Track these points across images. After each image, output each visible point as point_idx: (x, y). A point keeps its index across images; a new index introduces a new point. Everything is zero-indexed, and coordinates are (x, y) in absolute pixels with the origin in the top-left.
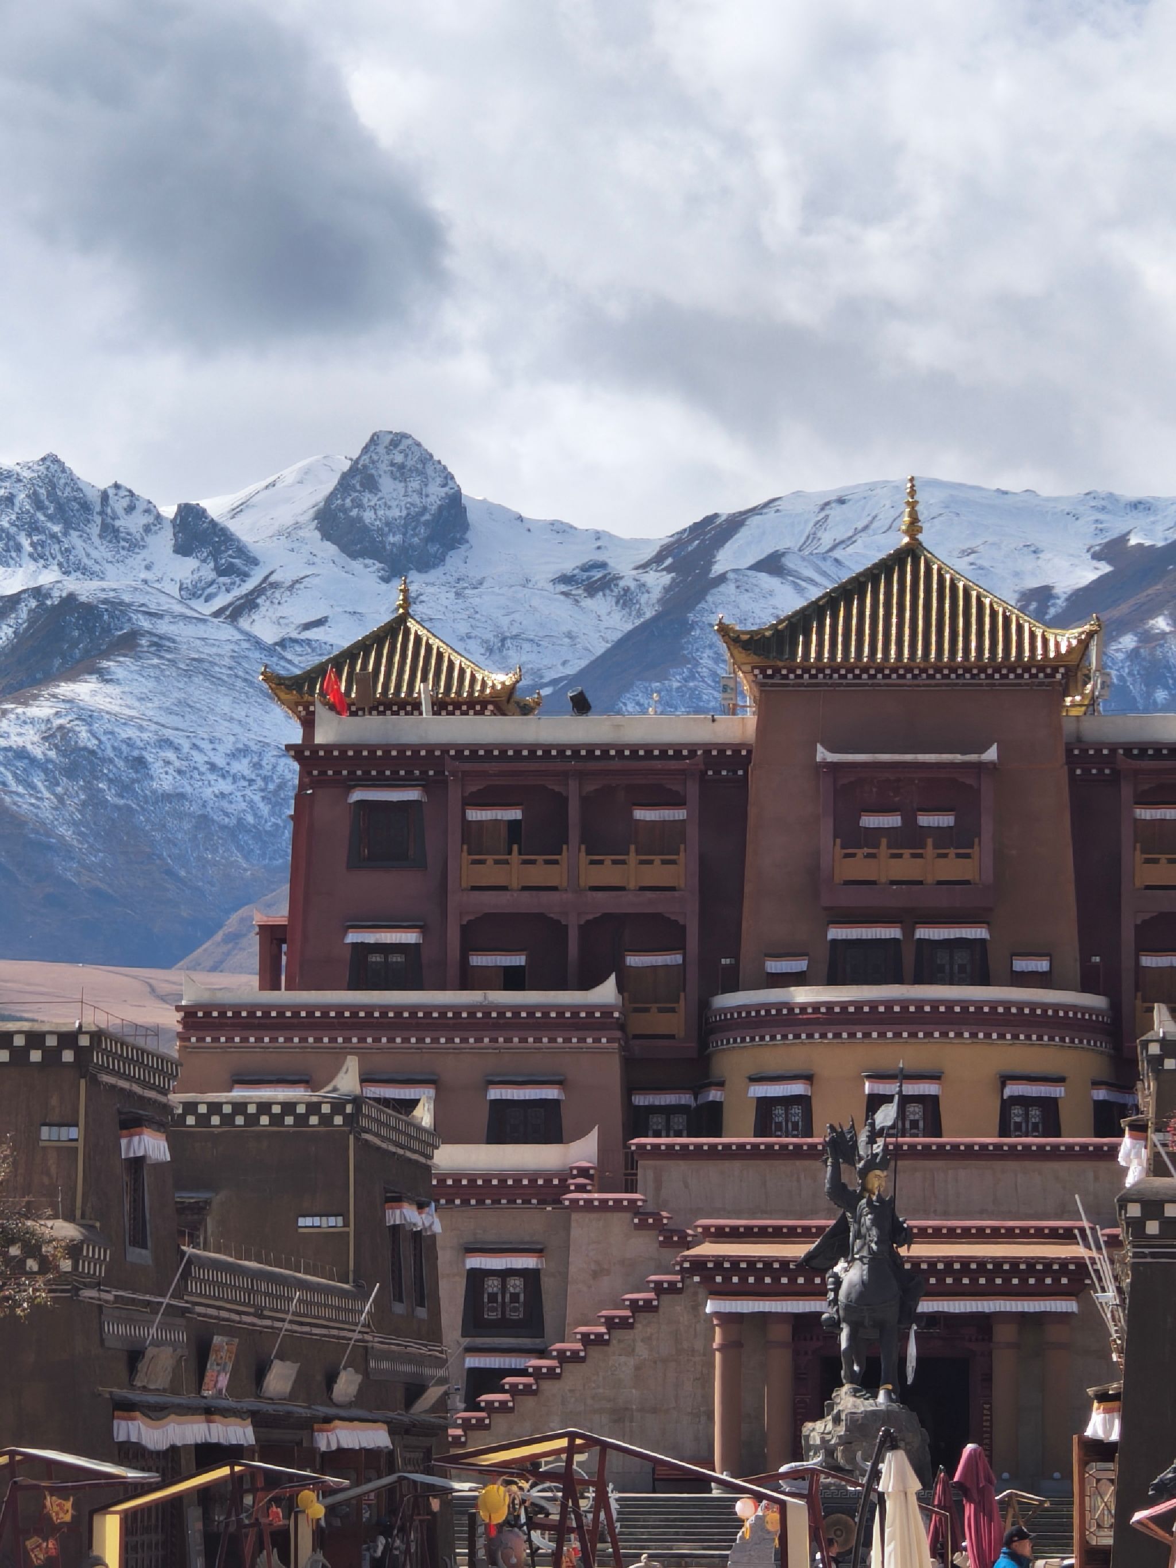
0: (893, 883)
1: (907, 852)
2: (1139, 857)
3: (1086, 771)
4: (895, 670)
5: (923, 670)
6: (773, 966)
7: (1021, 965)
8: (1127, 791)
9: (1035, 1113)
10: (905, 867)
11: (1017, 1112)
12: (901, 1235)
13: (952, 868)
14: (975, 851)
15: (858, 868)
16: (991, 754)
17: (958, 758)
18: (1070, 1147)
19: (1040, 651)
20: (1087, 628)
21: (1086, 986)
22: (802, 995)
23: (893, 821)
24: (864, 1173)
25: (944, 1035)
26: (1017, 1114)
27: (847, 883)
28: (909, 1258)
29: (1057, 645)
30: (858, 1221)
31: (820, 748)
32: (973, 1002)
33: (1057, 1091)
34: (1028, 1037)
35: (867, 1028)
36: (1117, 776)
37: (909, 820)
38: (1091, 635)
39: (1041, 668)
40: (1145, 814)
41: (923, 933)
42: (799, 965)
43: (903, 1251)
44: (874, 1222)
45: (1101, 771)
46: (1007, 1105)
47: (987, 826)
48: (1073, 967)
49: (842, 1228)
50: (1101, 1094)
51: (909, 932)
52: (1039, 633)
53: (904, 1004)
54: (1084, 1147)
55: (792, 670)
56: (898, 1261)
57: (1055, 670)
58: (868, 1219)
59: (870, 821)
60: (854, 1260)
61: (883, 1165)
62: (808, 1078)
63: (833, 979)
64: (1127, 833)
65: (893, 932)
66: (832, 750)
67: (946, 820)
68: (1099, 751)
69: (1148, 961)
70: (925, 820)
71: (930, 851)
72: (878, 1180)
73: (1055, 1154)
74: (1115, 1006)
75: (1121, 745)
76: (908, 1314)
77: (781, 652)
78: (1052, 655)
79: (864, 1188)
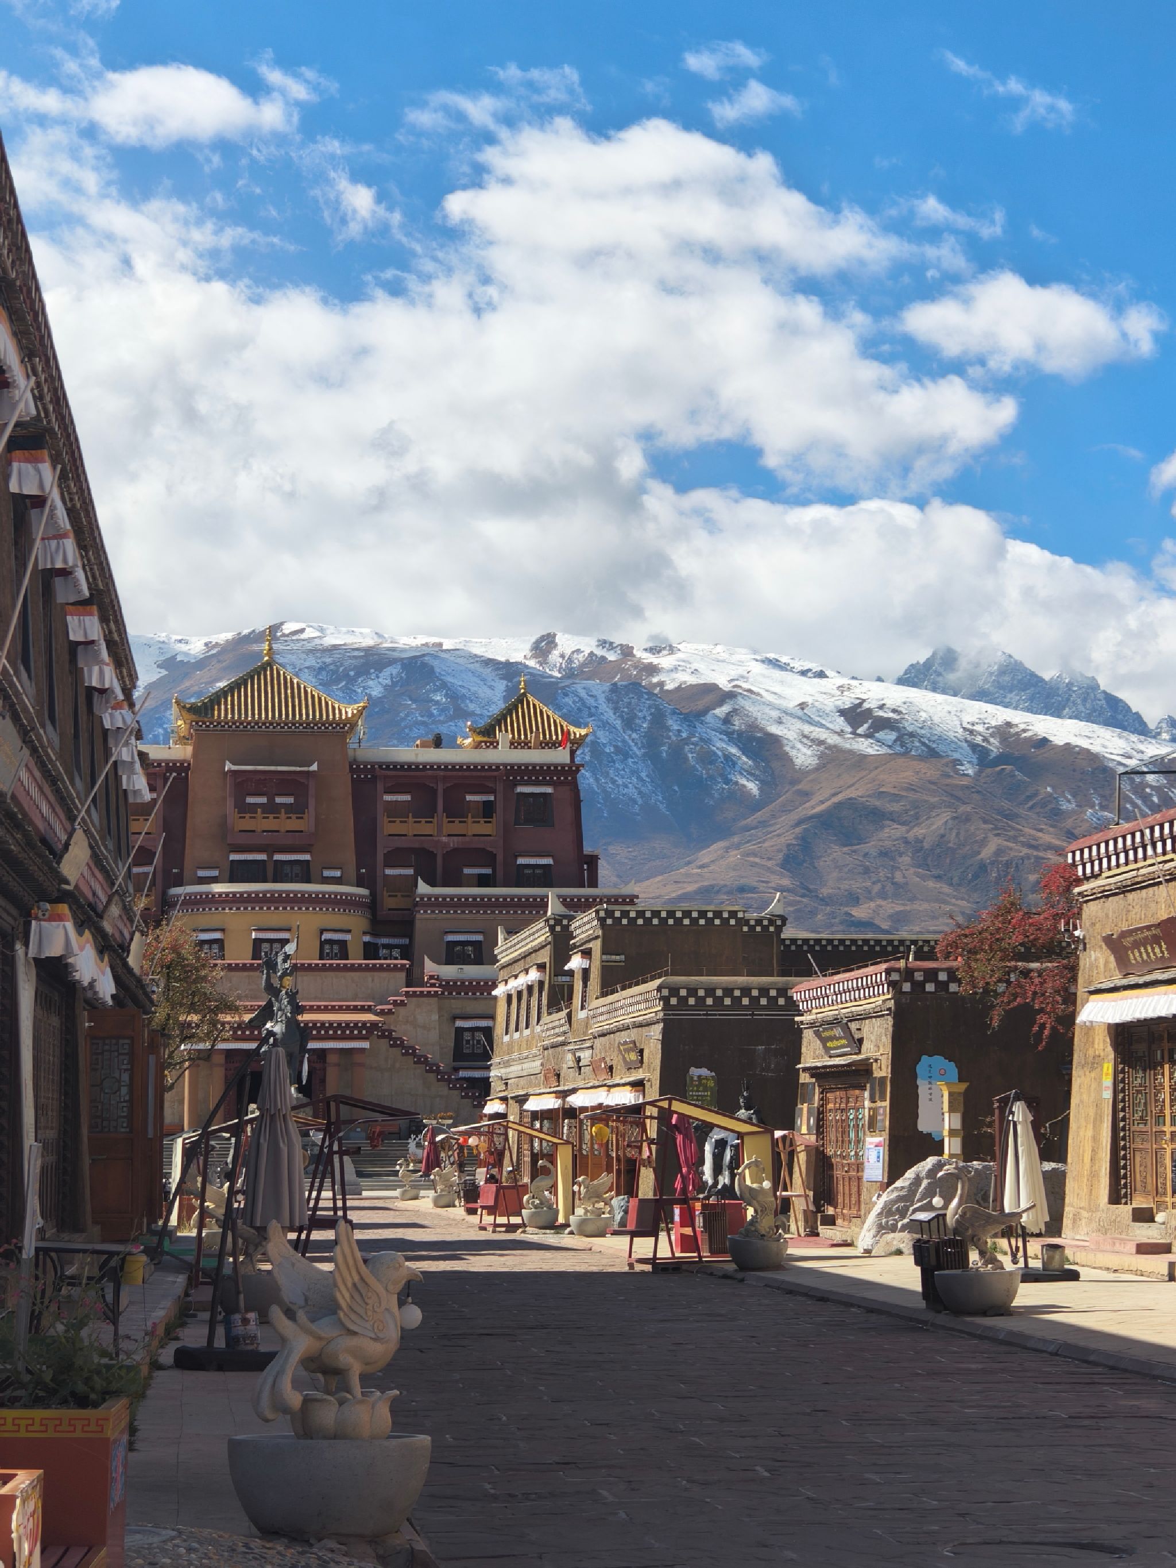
0: (264, 831)
1: (271, 816)
2: (386, 820)
3: (359, 776)
4: (264, 724)
5: (279, 724)
6: (201, 873)
7: (327, 873)
8: (380, 786)
9: (336, 948)
10: (270, 823)
11: (327, 947)
12: (298, 1009)
13: (294, 824)
14: (306, 816)
15: (247, 824)
16: (314, 767)
17: (298, 769)
18: (353, 965)
19: (337, 716)
20: (362, 704)
21: (359, 885)
22: (218, 888)
23: (263, 800)
24: (281, 978)
25: (292, 908)
26: (327, 949)
27: (241, 831)
28: (302, 1021)
29: (346, 713)
30: (280, 1002)
31: (227, 763)
32: (307, 892)
33: (348, 937)
34: (334, 910)
35: (253, 905)
36: (375, 778)
37: (271, 800)
38: (364, 708)
39: (338, 725)
40: (388, 798)
41: (277, 857)
42: (215, 873)
43: (300, 1018)
44: (289, 1002)
45: (366, 776)
46: (322, 944)
47: (312, 802)
48: (353, 875)
49: (270, 1005)
50: (367, 938)
51: (270, 857)
52: (336, 706)
53: (273, 892)
54: (360, 965)
55: (211, 723)
56: (298, 1023)
57: (345, 725)
58: (285, 1002)
59: (250, 800)
60: (277, 1022)
61: (290, 975)
62: (223, 930)
63: (232, 880)
64: (380, 808)
65: (263, 857)
66: (234, 764)
67: (290, 800)
68: (365, 766)
69: (389, 872)
70: (279, 800)
71: (283, 815)
72: (288, 981)
73: (346, 968)
74: (373, 894)
75: (377, 763)
76: (303, 1049)
77: (206, 714)
78: (344, 717)
79: (281, 986)
